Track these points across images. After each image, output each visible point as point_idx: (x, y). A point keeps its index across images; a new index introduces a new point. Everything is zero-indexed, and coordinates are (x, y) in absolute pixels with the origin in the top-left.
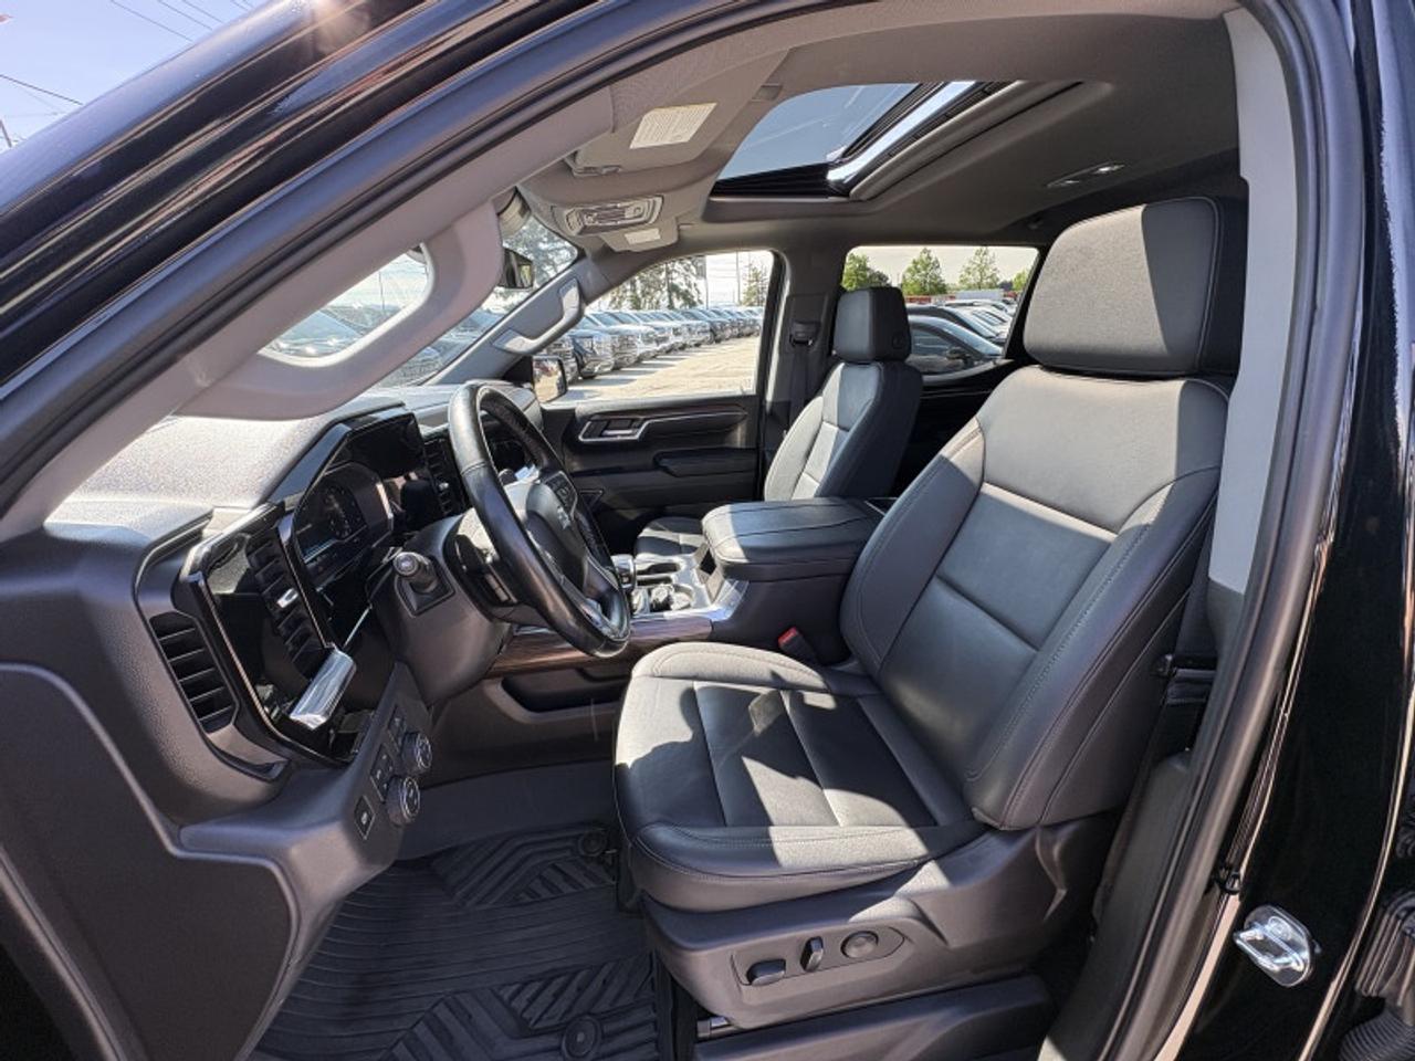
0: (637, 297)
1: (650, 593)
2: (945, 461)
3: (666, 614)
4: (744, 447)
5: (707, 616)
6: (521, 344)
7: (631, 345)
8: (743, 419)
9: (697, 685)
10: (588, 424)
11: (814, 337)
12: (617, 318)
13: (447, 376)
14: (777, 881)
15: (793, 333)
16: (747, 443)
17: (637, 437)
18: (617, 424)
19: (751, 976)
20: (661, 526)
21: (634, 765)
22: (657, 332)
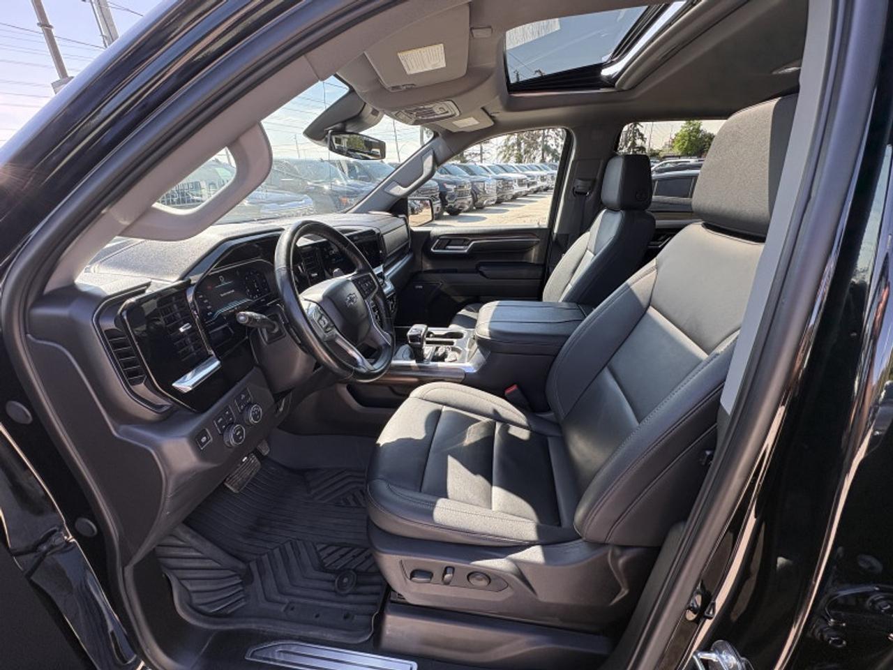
0: (520, 155)
1: (437, 349)
2: (628, 287)
3: (440, 364)
4: (536, 262)
5: (463, 369)
6: (399, 191)
7: (511, 187)
8: (536, 244)
9: (445, 409)
10: (437, 241)
11: (591, 189)
12: (504, 169)
13: (359, 208)
14: (430, 529)
15: (575, 186)
16: (539, 259)
17: (466, 251)
18: (457, 242)
19: (412, 575)
20: (473, 309)
21: (383, 445)
22: (529, 179)
